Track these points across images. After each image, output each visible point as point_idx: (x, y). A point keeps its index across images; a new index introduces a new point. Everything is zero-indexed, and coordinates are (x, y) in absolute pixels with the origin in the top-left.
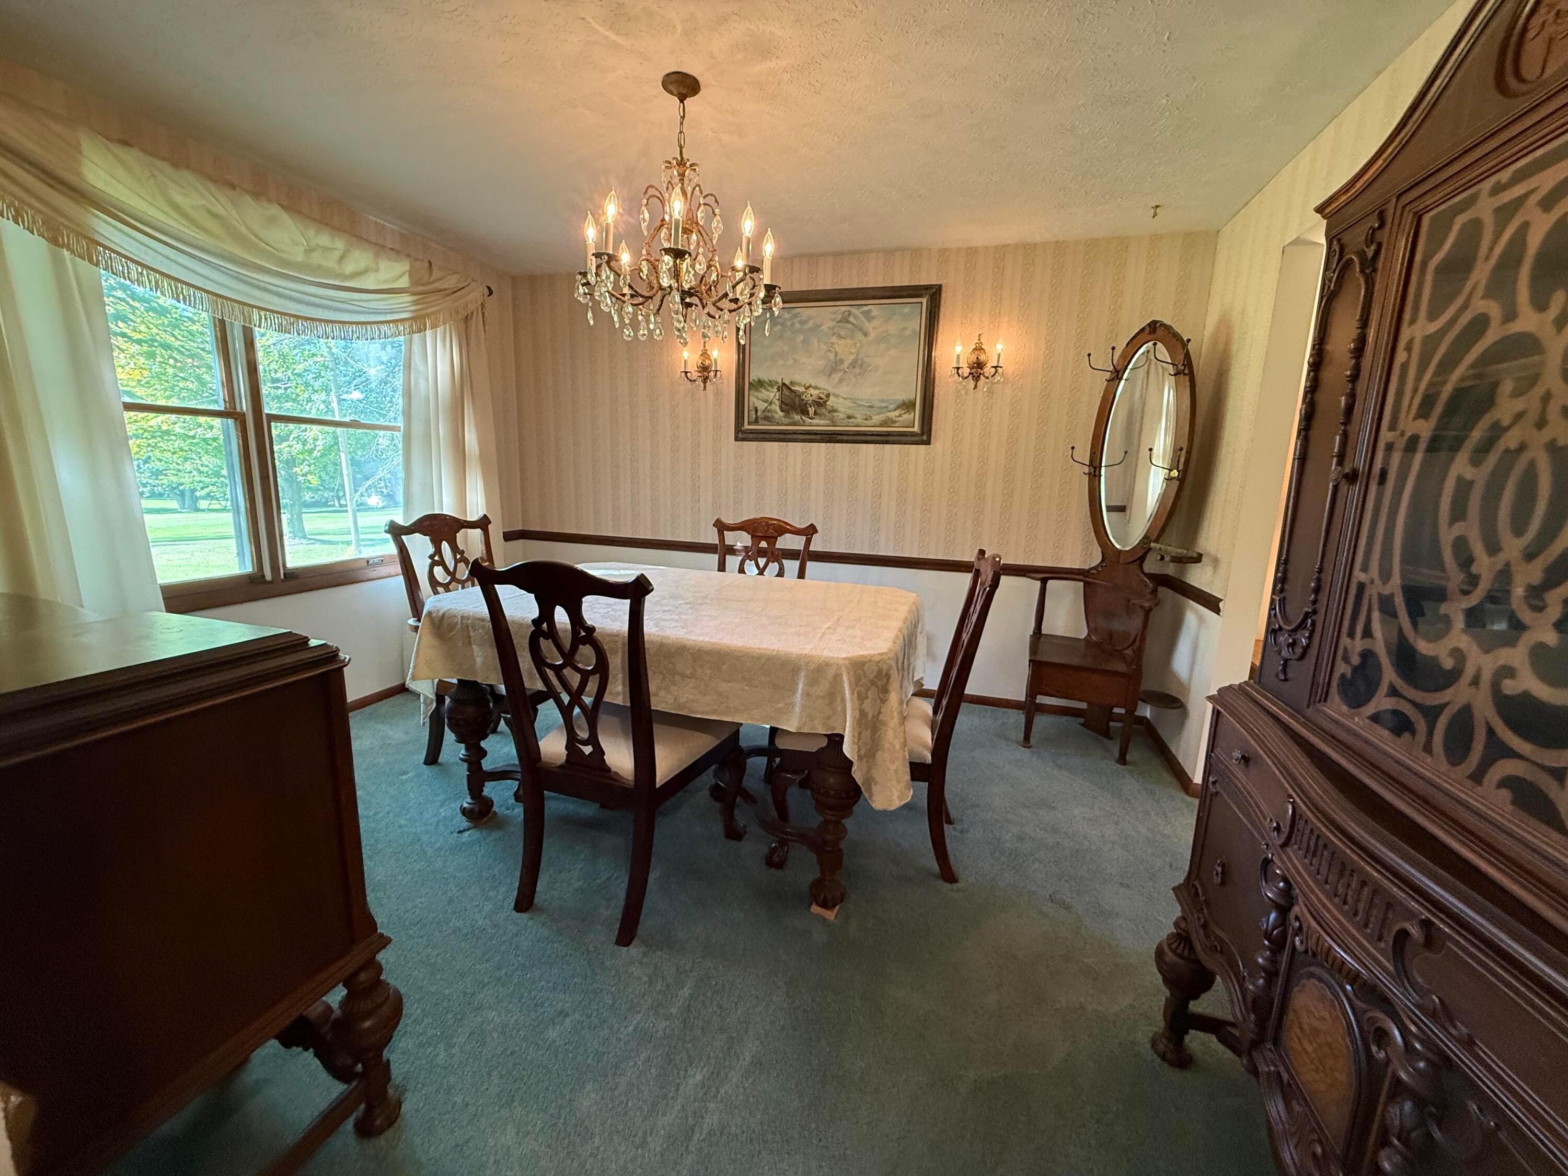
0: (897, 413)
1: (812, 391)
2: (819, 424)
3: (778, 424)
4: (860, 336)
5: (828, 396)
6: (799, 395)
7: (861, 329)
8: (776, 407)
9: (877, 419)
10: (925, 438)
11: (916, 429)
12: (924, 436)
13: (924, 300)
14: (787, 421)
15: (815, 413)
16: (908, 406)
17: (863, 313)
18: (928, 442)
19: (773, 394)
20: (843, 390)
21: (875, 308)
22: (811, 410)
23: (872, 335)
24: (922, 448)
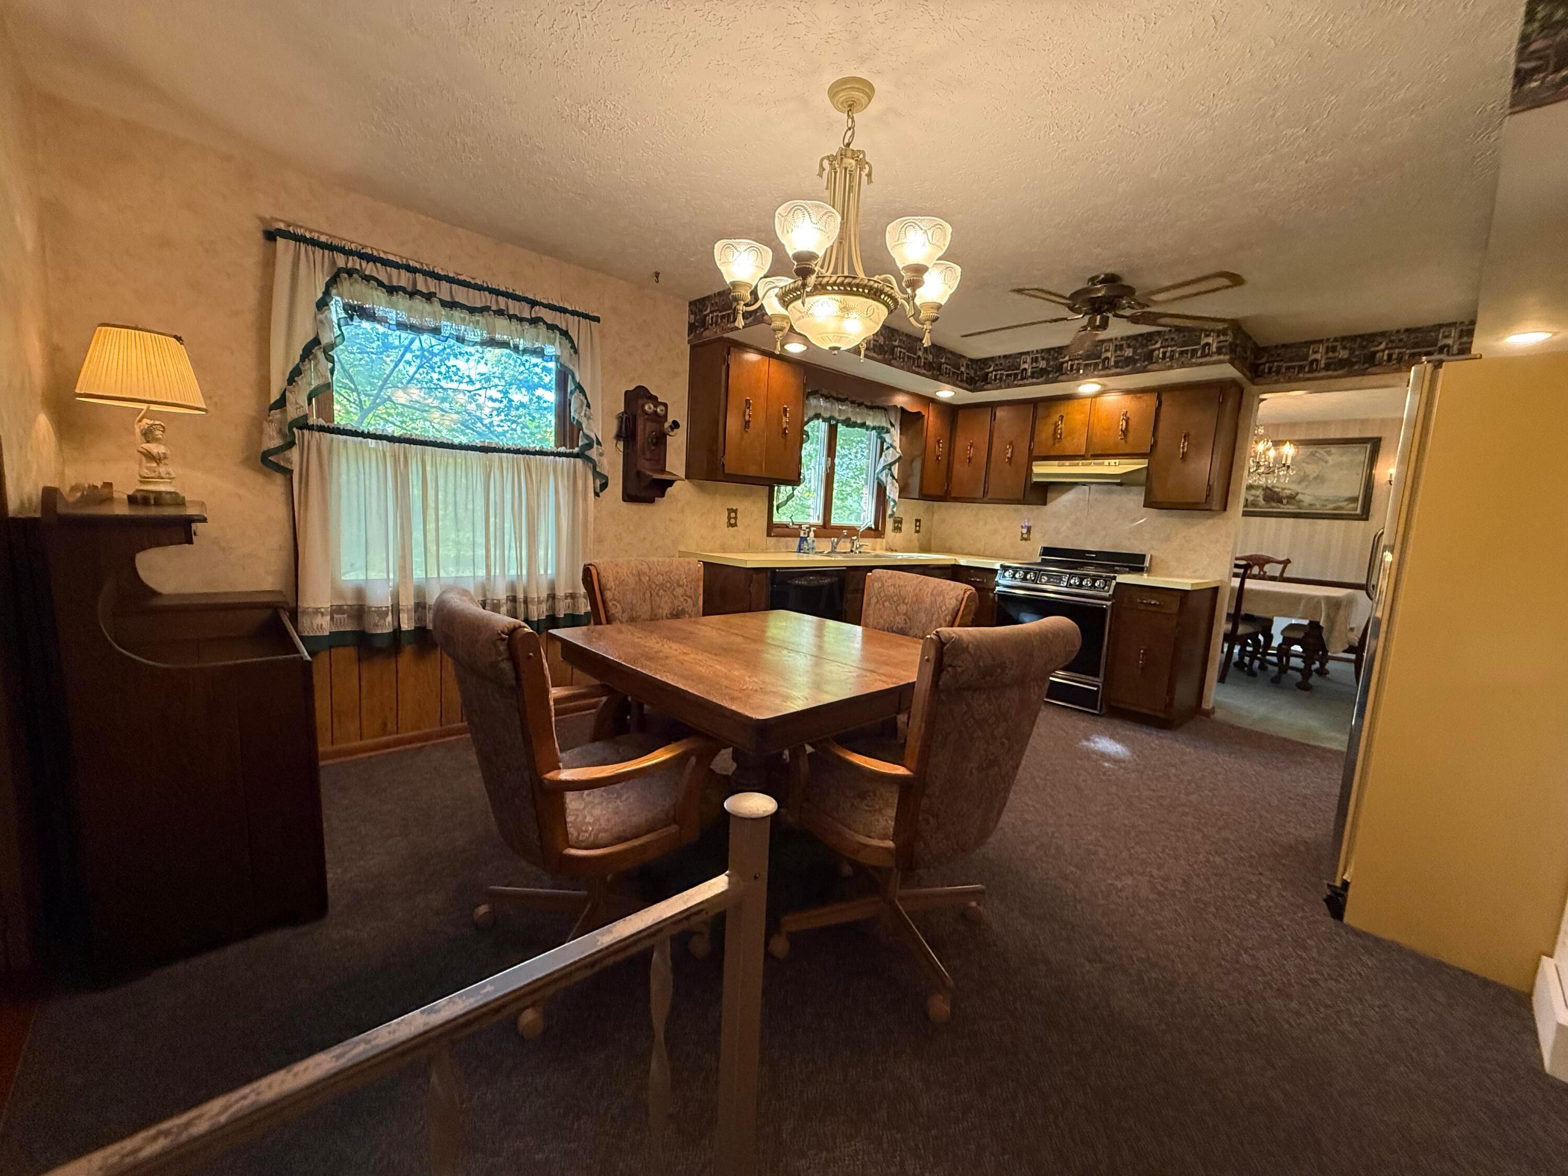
0: (1346, 503)
1: (1286, 491)
2: (1291, 509)
3: (1261, 508)
4: (1322, 463)
5: (1297, 494)
6: (1277, 493)
7: (1323, 460)
8: (1261, 499)
9: (1331, 506)
10: (1364, 517)
11: (1359, 511)
12: (1365, 515)
13: (1369, 446)
14: (1268, 506)
15: (1288, 502)
16: (1354, 500)
17: (1326, 452)
18: (1367, 519)
19: (1259, 493)
20: (1308, 491)
21: (1333, 449)
22: (1285, 501)
23: (1331, 463)
24: (1362, 523)
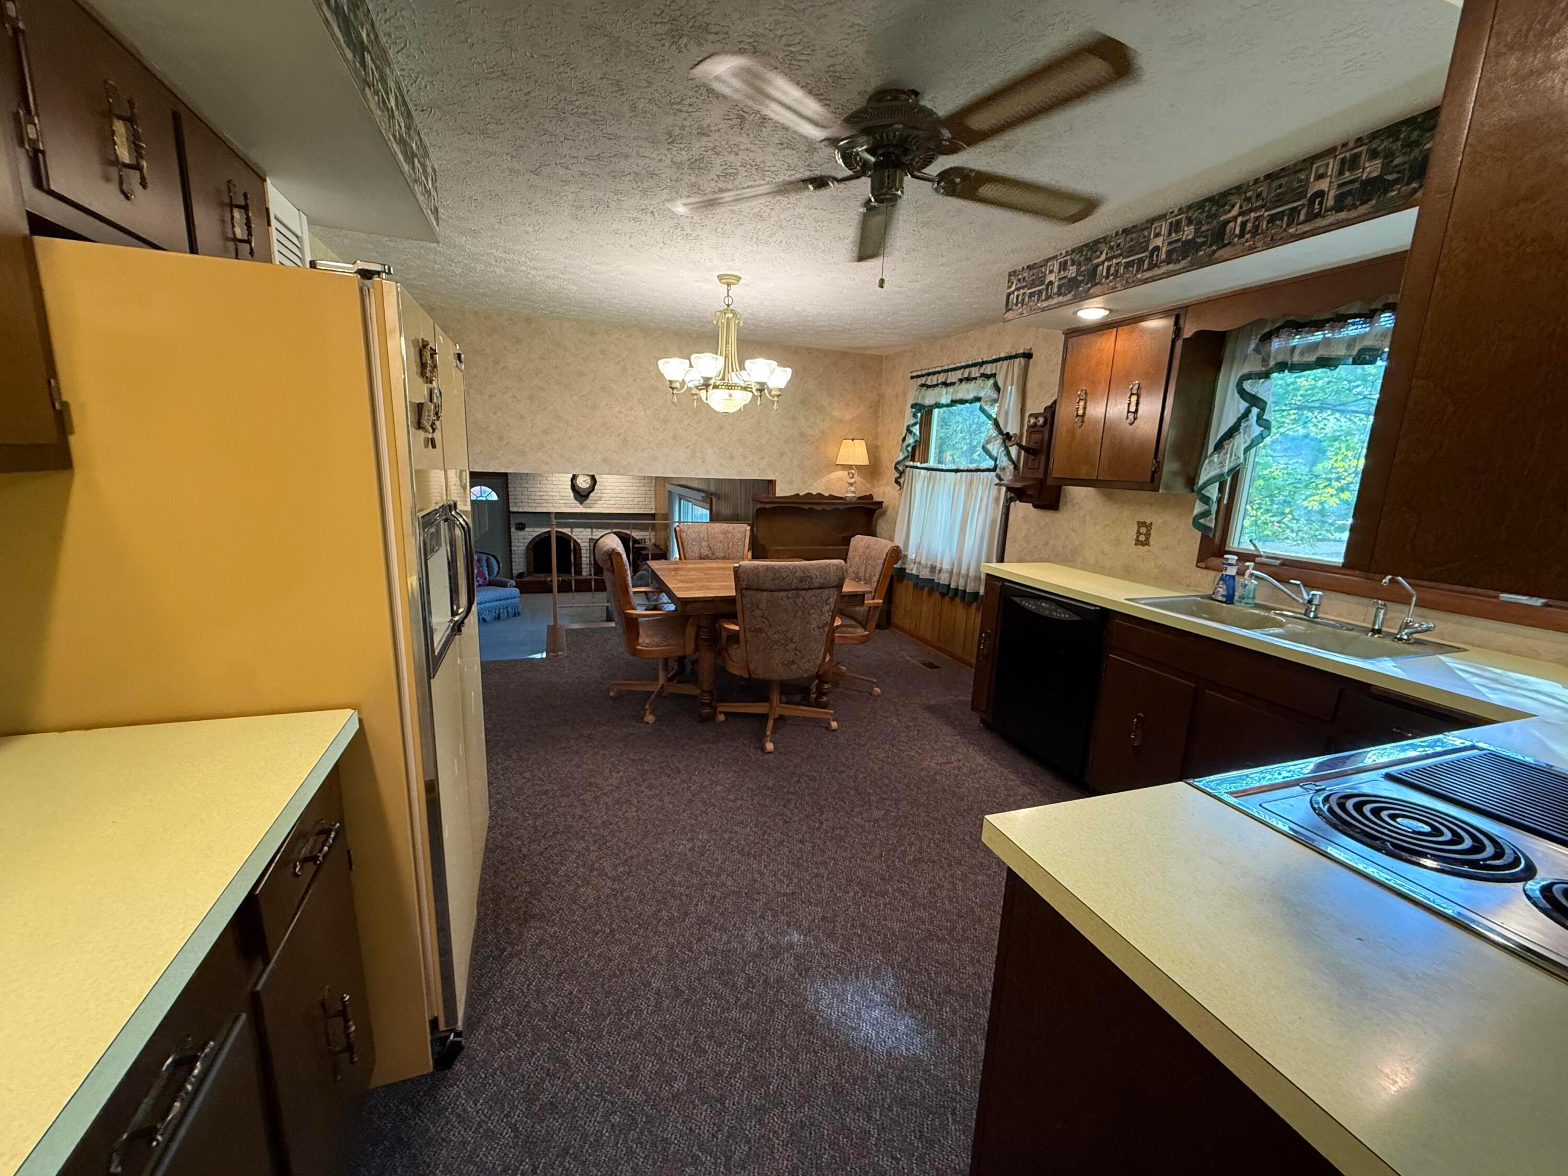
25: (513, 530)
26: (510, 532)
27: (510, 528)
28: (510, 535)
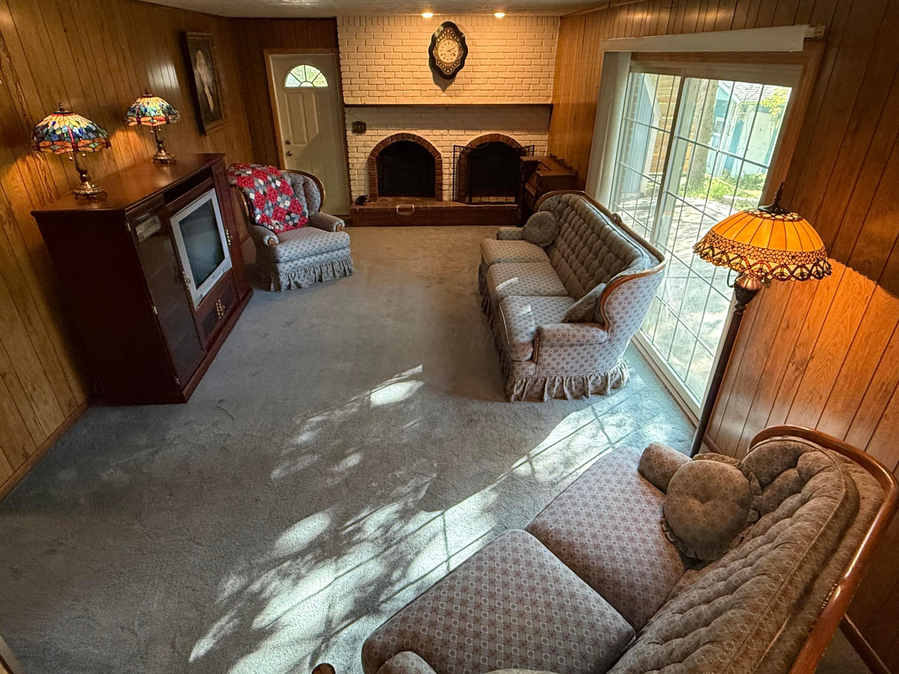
25: (349, 133)
26: (345, 136)
27: (345, 131)
28: (346, 142)
